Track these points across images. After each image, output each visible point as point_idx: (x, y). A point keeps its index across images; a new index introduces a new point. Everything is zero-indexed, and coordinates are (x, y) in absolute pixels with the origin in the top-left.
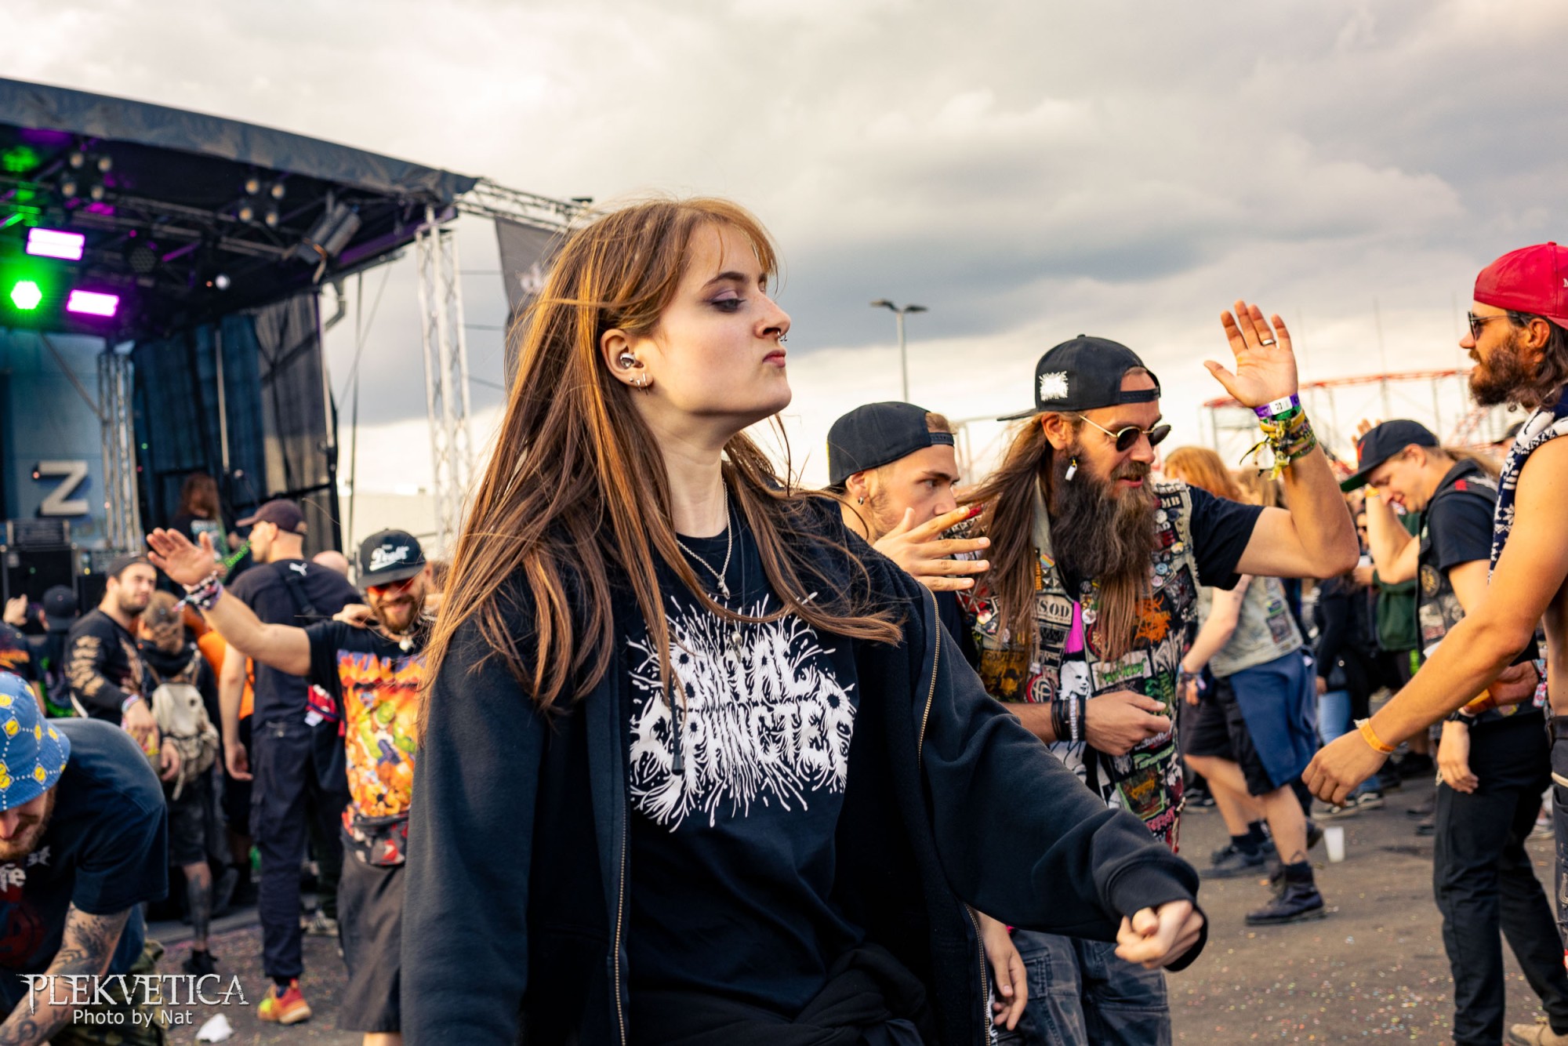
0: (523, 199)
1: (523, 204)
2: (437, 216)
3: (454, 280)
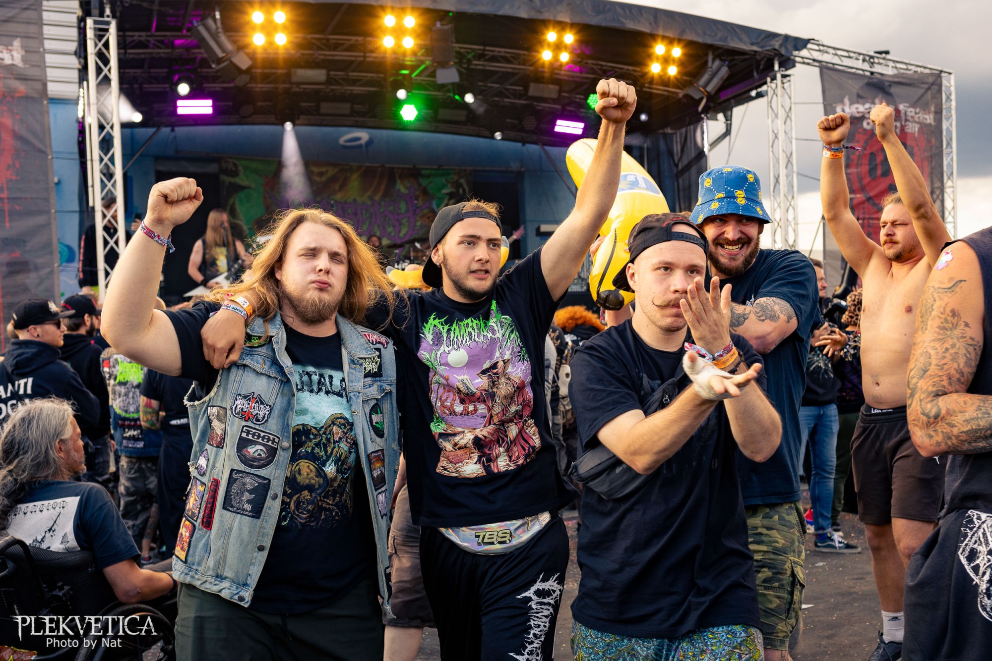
0: (840, 53)
1: (840, 57)
2: (780, 66)
3: (790, 109)
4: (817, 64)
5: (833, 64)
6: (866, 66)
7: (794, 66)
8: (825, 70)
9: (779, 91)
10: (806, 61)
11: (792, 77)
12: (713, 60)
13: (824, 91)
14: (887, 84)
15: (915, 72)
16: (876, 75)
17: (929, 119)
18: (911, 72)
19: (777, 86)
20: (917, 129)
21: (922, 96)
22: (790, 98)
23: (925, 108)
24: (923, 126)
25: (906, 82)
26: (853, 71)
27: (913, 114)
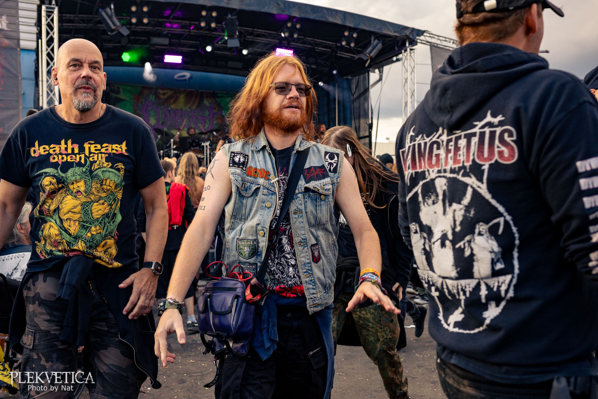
0: (441, 38)
2: (409, 44)
3: (414, 67)
4: (428, 44)
5: (437, 44)
7: (416, 44)
8: (433, 48)
9: (409, 57)
10: (423, 42)
11: (415, 51)
12: (374, 40)
13: (432, 58)
19: (407, 55)
22: (414, 61)
26: (447, 48)
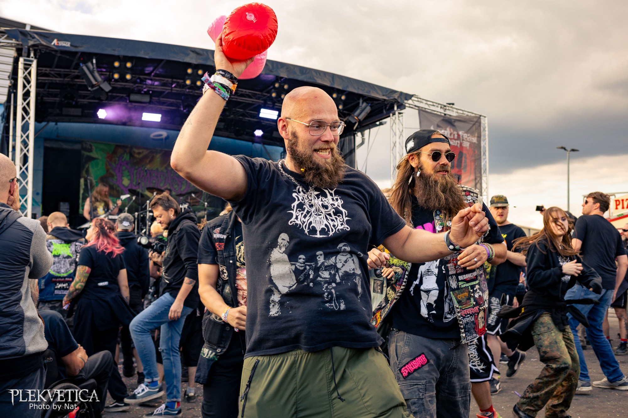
0: (429, 103)
1: (429, 105)
2: (398, 108)
3: (402, 131)
4: (417, 108)
5: (425, 109)
6: (442, 111)
7: (405, 108)
8: (421, 112)
9: (397, 121)
10: (411, 106)
11: (404, 115)
12: (363, 103)
13: (420, 123)
14: (453, 120)
15: (467, 115)
16: (447, 115)
17: (475, 140)
18: (465, 115)
19: (395, 119)
20: (468, 145)
21: (471, 128)
22: (402, 125)
23: (472, 134)
24: (472, 144)
25: (463, 120)
26: (435, 113)
27: (466, 137)
